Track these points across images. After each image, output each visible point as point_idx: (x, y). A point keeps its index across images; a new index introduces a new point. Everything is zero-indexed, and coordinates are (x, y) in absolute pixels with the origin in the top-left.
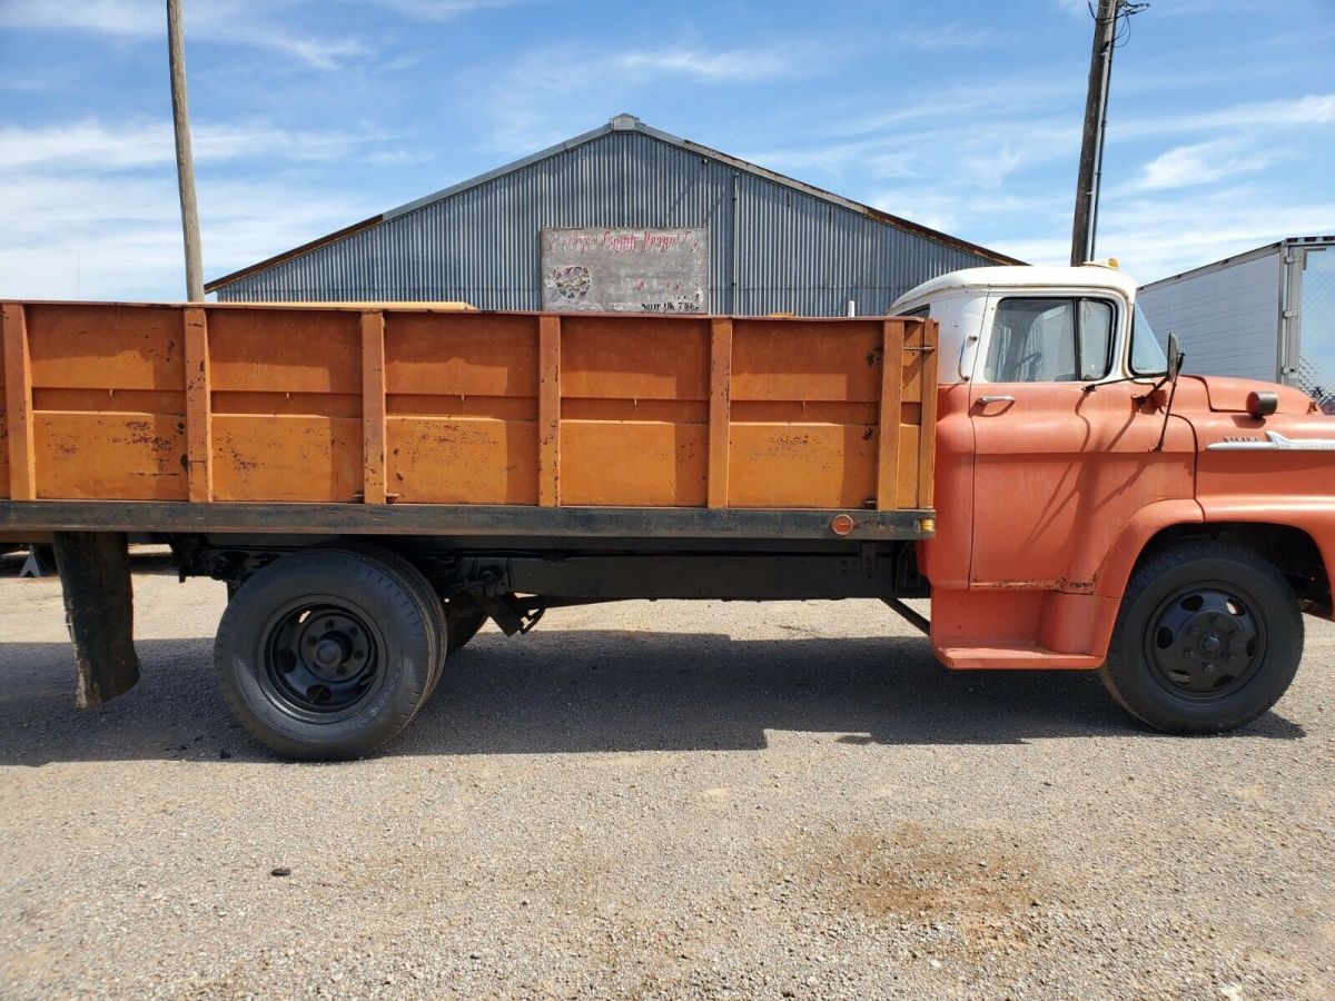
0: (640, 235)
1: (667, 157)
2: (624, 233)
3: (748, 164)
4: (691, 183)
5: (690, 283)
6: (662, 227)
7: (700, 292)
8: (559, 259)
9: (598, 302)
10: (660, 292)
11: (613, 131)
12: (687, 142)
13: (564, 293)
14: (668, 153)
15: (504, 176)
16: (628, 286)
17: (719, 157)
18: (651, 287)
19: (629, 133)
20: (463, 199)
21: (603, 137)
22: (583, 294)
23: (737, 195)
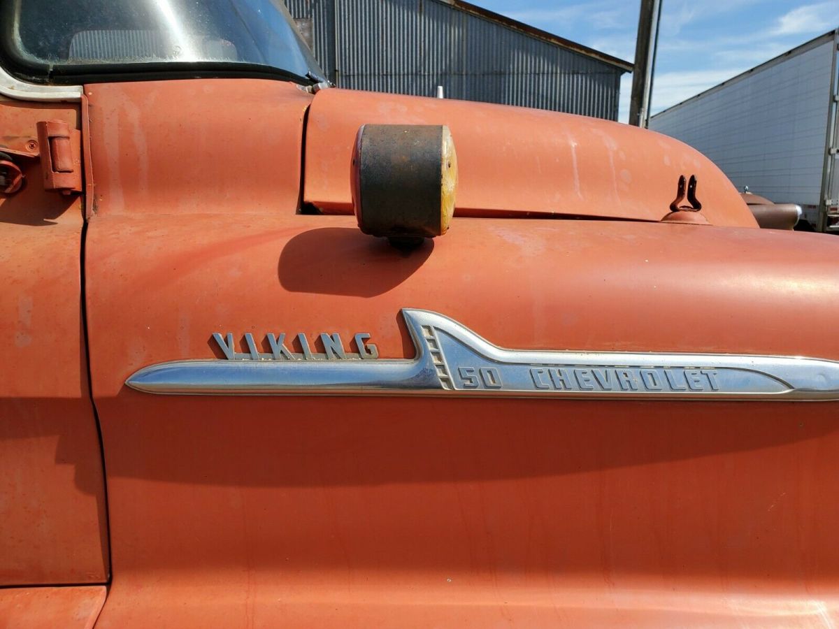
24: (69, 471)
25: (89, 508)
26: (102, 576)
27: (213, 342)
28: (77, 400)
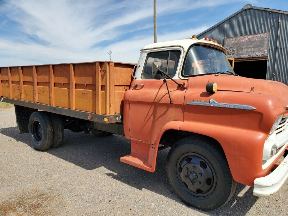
0: (249, 37)
1: (259, 14)
2: (245, 37)
3: (284, 11)
4: (266, 20)
5: (263, 48)
6: (256, 34)
7: (266, 50)
8: (228, 46)
9: (237, 55)
10: (254, 52)
11: (244, 10)
12: (265, 8)
13: (228, 54)
14: (259, 13)
15: (216, 27)
16: (245, 51)
17: (275, 11)
18: (251, 50)
19: (248, 9)
20: (207, 34)
21: (241, 12)
22: (233, 54)
23: (280, 21)
24: (182, 111)
25: (183, 114)
26: (183, 121)
27: (194, 101)
28: (183, 105)
